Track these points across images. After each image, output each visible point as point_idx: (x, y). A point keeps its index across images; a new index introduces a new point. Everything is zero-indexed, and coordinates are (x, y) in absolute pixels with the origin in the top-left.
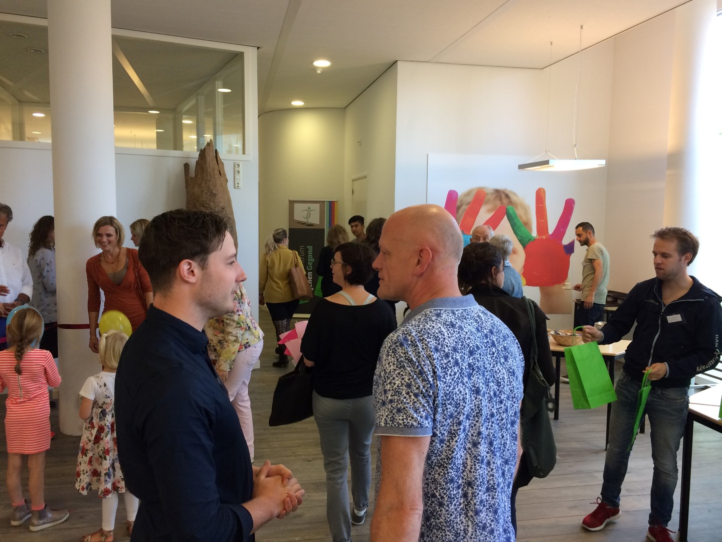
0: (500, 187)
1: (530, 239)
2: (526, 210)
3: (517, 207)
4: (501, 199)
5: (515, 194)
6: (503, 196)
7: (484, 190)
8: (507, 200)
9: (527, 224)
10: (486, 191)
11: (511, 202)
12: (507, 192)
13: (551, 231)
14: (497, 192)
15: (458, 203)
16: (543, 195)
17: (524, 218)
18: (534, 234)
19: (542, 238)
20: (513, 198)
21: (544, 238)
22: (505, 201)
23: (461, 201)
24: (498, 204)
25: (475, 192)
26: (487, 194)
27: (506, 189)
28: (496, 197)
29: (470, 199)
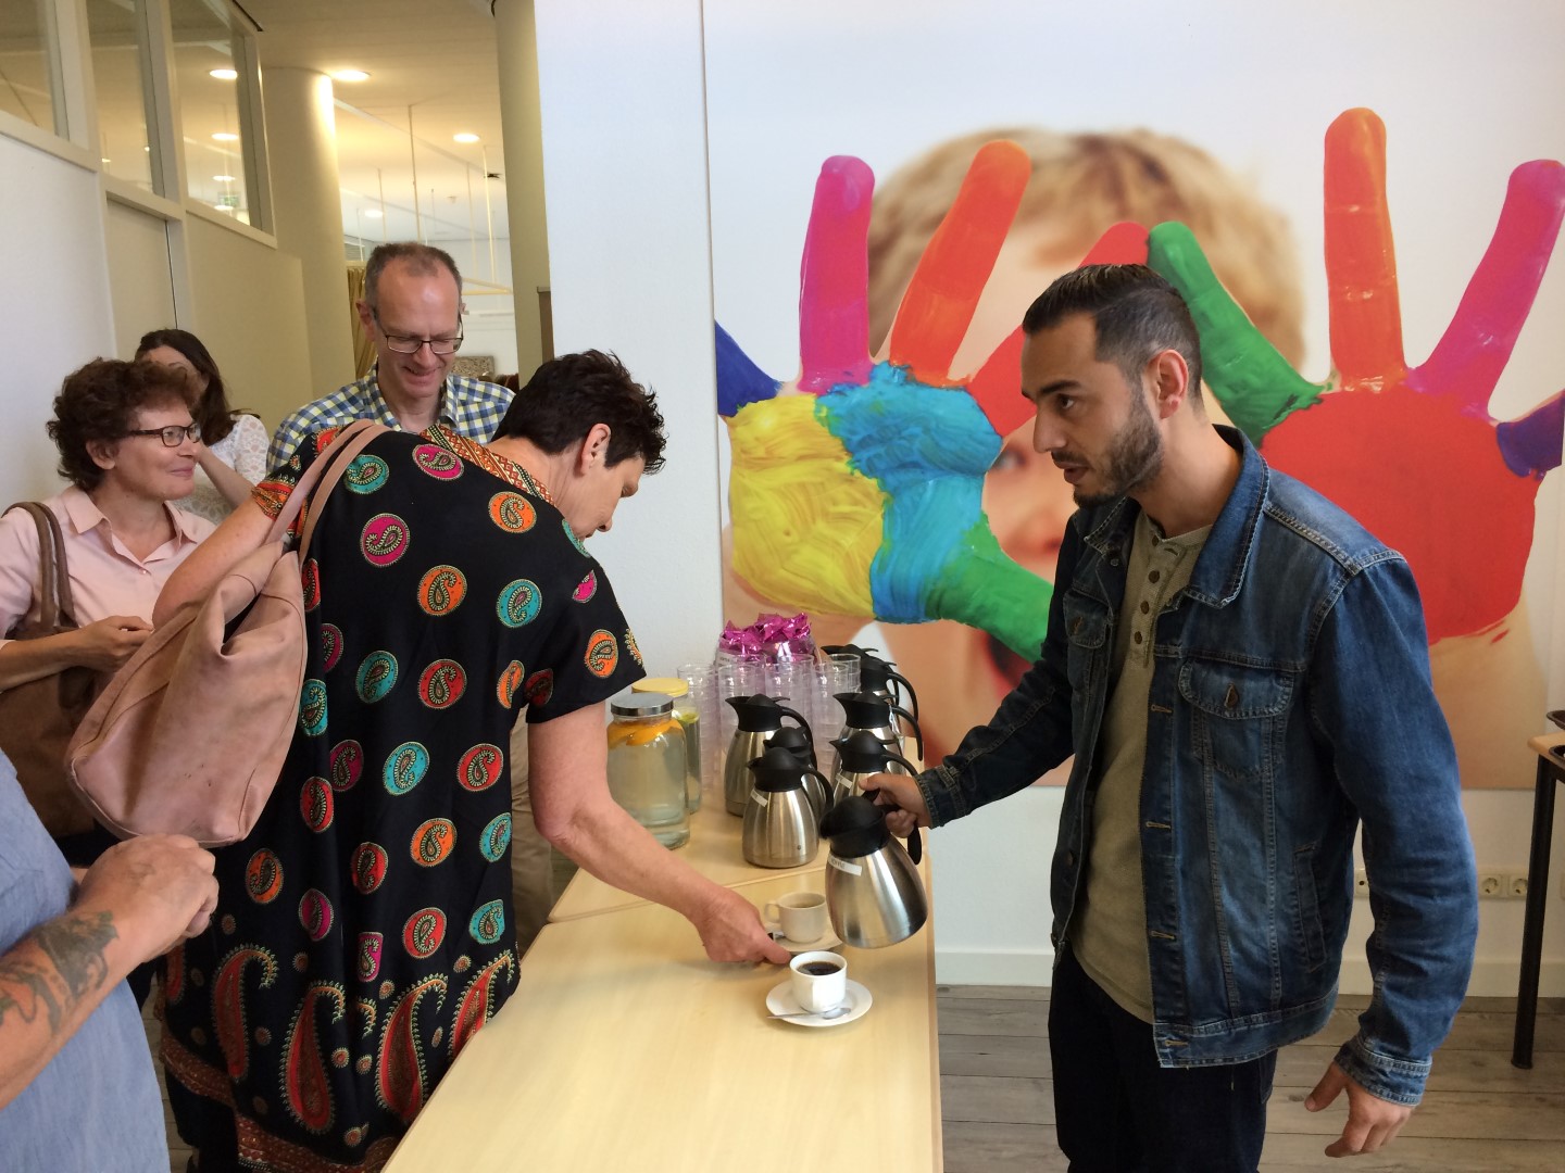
0: (1110, 118)
1: (1292, 400)
2: (1265, 239)
3: (1209, 228)
4: (1116, 191)
5: (1198, 156)
6: (1129, 170)
7: (1015, 143)
8: (1155, 192)
9: (1272, 318)
10: (1030, 149)
11: (1174, 203)
12: (1153, 149)
13: (1419, 345)
14: (1094, 147)
15: (877, 225)
16: (1368, 150)
17: (1256, 286)
18: (1317, 368)
19: (1367, 392)
20: (1188, 177)
21: (1376, 388)
22: (1141, 198)
23: (894, 212)
24: (1103, 216)
25: (970, 157)
26: (1035, 167)
27: (1144, 134)
28: (1091, 176)
29: (941, 197)
